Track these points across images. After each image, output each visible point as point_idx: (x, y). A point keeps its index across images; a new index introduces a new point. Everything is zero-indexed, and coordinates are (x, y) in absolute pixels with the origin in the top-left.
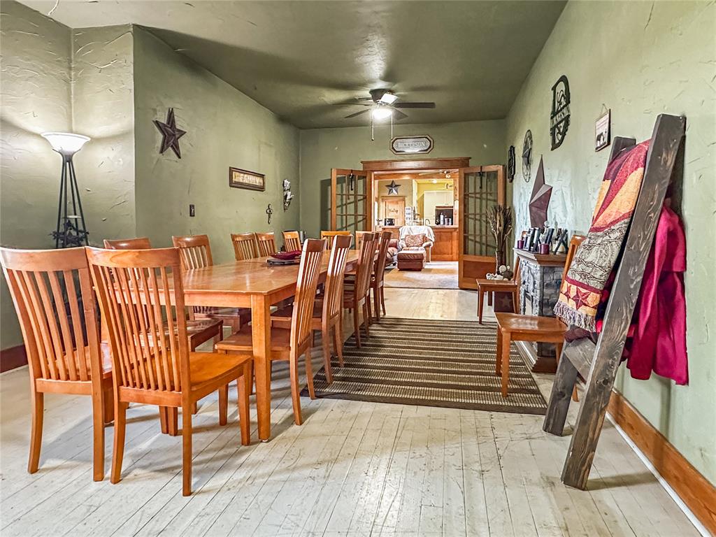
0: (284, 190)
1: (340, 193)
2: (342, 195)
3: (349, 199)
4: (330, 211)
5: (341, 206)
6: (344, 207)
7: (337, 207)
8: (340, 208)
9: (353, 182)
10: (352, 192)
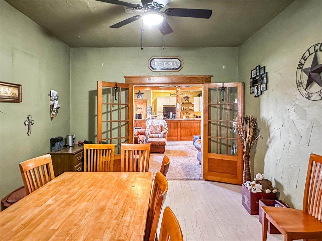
0: (51, 100)
1: (105, 102)
2: (107, 104)
3: (113, 107)
4: (96, 117)
5: (107, 112)
6: (109, 114)
7: (103, 113)
8: (106, 115)
9: (117, 93)
10: (116, 102)
